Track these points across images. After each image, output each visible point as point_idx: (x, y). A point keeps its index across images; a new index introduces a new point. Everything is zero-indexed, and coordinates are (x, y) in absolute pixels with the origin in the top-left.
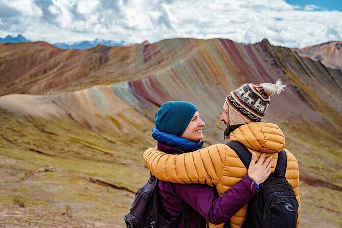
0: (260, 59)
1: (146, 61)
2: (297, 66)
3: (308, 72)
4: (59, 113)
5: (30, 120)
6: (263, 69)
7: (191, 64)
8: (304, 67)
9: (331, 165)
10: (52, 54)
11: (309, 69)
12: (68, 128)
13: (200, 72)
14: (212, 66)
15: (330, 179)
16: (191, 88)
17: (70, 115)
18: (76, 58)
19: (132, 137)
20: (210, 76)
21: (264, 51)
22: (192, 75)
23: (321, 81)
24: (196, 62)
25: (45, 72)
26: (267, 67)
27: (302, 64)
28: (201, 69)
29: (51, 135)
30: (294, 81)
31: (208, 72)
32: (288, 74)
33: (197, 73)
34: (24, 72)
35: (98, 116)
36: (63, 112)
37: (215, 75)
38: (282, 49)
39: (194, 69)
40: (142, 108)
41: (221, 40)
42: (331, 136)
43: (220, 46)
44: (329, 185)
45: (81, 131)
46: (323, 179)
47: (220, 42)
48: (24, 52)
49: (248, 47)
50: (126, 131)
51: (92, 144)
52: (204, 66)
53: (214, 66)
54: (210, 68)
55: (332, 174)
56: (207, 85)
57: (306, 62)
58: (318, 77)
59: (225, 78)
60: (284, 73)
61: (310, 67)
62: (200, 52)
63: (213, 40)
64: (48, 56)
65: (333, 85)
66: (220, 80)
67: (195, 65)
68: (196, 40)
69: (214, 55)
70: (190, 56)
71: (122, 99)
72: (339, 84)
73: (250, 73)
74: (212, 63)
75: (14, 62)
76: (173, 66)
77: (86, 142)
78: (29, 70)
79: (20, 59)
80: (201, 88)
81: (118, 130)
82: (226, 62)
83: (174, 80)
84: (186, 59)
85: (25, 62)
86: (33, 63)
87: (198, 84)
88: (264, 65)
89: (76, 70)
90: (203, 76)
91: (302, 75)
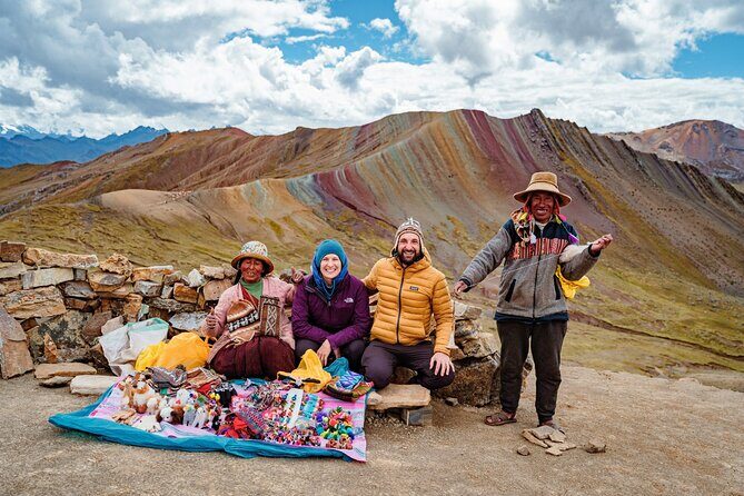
0: (524, 139)
1: (357, 146)
2: (584, 149)
3: (601, 158)
4: (190, 215)
5: (142, 222)
6: (527, 154)
7: (413, 149)
8: (596, 150)
9: (604, 292)
10: (236, 144)
11: (604, 154)
12: (198, 233)
13: (425, 158)
14: (446, 149)
15: (596, 311)
16: (406, 181)
17: (209, 219)
18: (265, 147)
19: (294, 248)
20: (440, 164)
21: (532, 127)
22: (411, 163)
23: (622, 171)
24: (422, 145)
25: (222, 168)
26: (534, 151)
27: (593, 145)
28: (428, 155)
29: (166, 243)
30: (575, 172)
31: (438, 159)
32: (568, 161)
33: (420, 160)
34: (194, 169)
35: (252, 220)
36: (198, 214)
37: (448, 163)
38: (563, 125)
39: (417, 155)
40: (324, 209)
41: (466, 112)
42: (620, 252)
43: (462, 121)
44: (592, 321)
45: (218, 240)
46: (584, 311)
47: (462, 115)
48: (199, 142)
49: (508, 122)
50: (287, 240)
51: (224, 256)
52: (433, 149)
53: (449, 149)
54: (443, 153)
55: (601, 304)
56: (433, 177)
57: (601, 144)
58: (616, 165)
59: (463, 167)
60: (562, 160)
61: (606, 151)
62: (429, 130)
63: (452, 113)
64: (231, 147)
65: (642, 178)
66: (455, 169)
67: (419, 149)
68: (431, 113)
69: (451, 133)
70: (413, 136)
71: (296, 196)
72: (650, 175)
73: (506, 160)
74: (446, 144)
75: (183, 156)
76: (385, 151)
77: (218, 253)
78: (202, 166)
79: (190, 152)
80: (423, 182)
81: (276, 240)
82: (468, 143)
83: (383, 172)
84: (406, 141)
85: (199, 155)
86: (208, 158)
87: (420, 176)
88: (530, 148)
89: (261, 164)
90: (429, 164)
91: (591, 163)
